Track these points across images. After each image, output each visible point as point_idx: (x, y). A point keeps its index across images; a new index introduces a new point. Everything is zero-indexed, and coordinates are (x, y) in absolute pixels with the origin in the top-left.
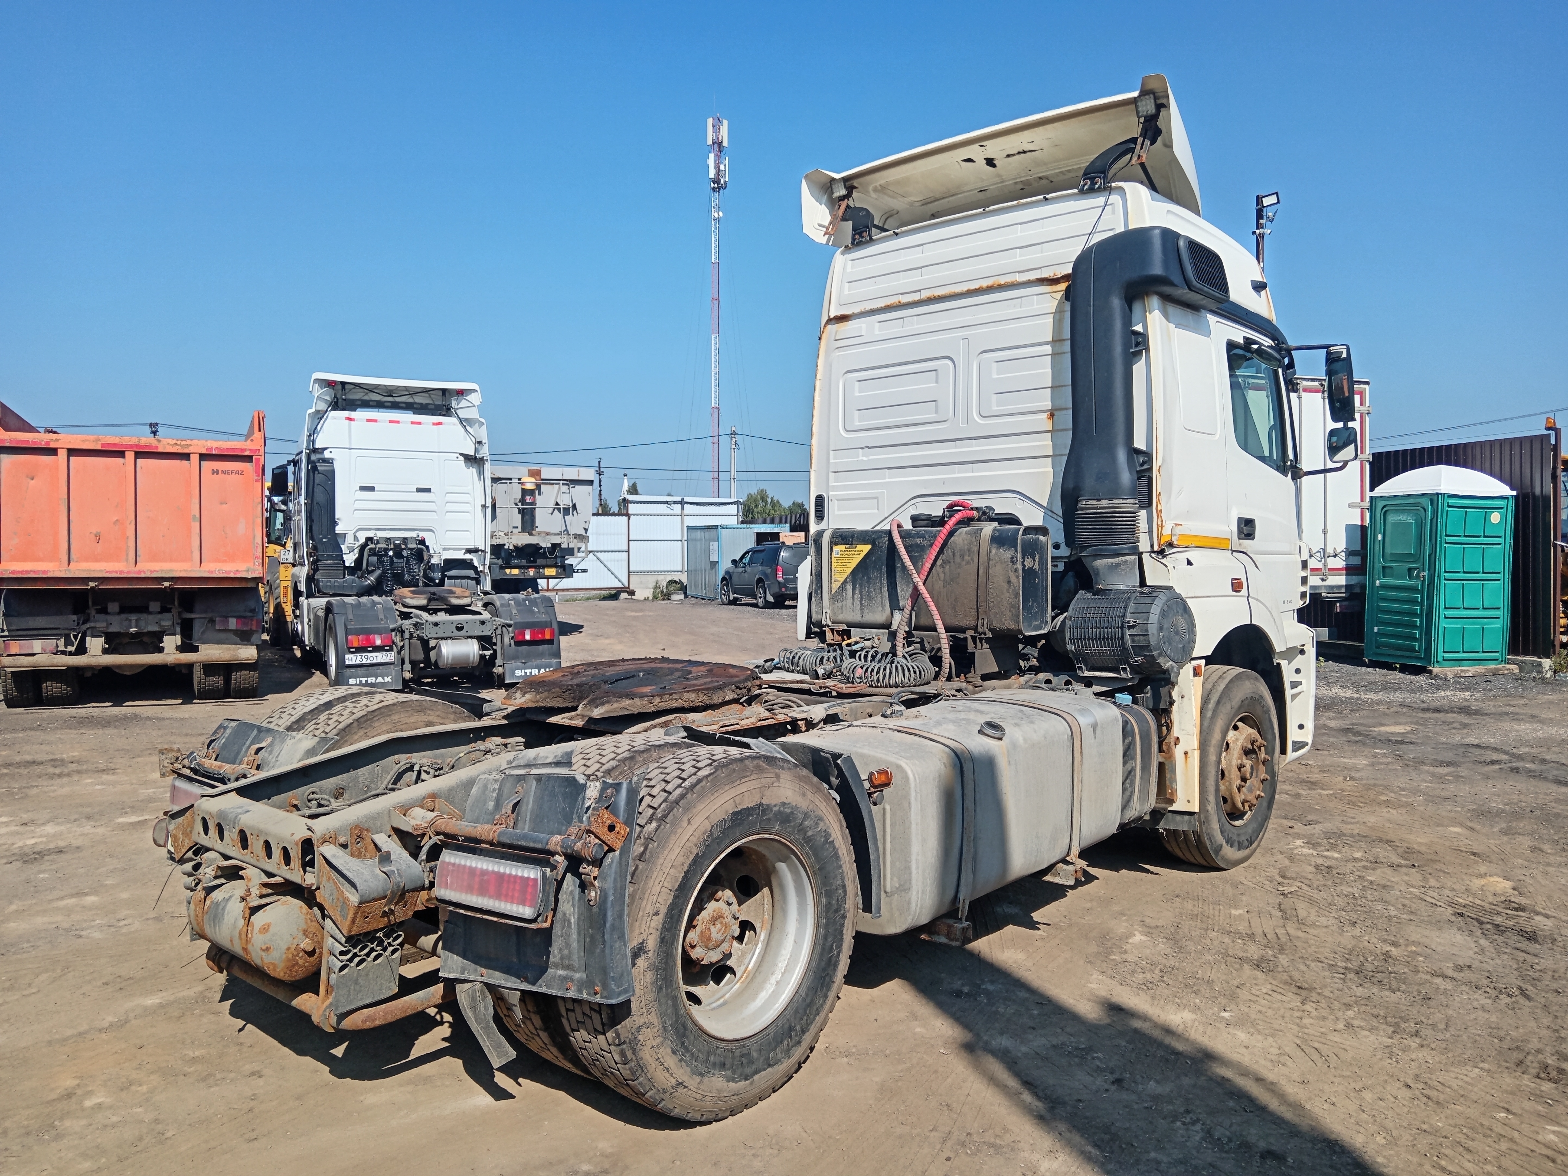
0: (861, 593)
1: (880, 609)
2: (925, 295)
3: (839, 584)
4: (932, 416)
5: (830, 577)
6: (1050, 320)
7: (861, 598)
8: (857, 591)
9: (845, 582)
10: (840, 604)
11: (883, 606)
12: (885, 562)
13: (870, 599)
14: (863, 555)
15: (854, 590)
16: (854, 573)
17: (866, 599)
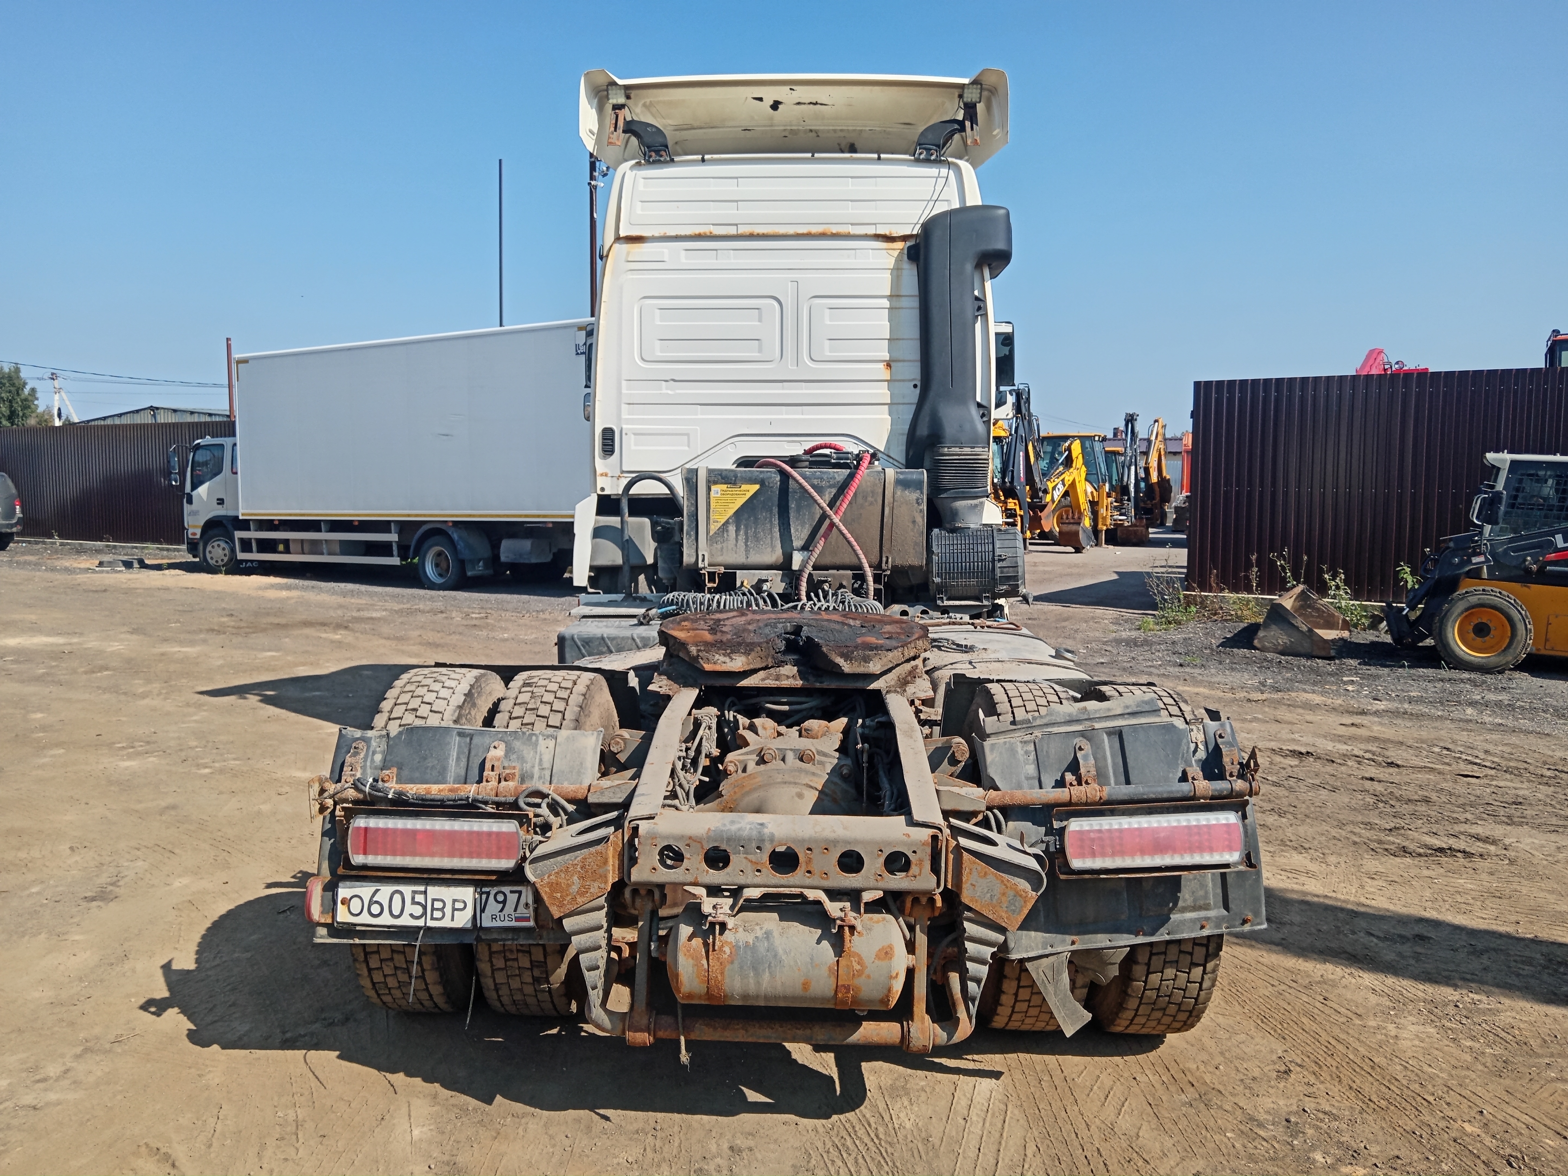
0: (746, 534)
1: (769, 550)
2: (743, 230)
3: (719, 525)
4: (755, 355)
5: (708, 518)
6: (887, 276)
7: (747, 540)
8: (742, 532)
9: (727, 523)
10: (719, 546)
11: (773, 547)
12: (776, 502)
13: (757, 539)
14: (749, 495)
15: (737, 531)
16: (737, 513)
17: (752, 540)
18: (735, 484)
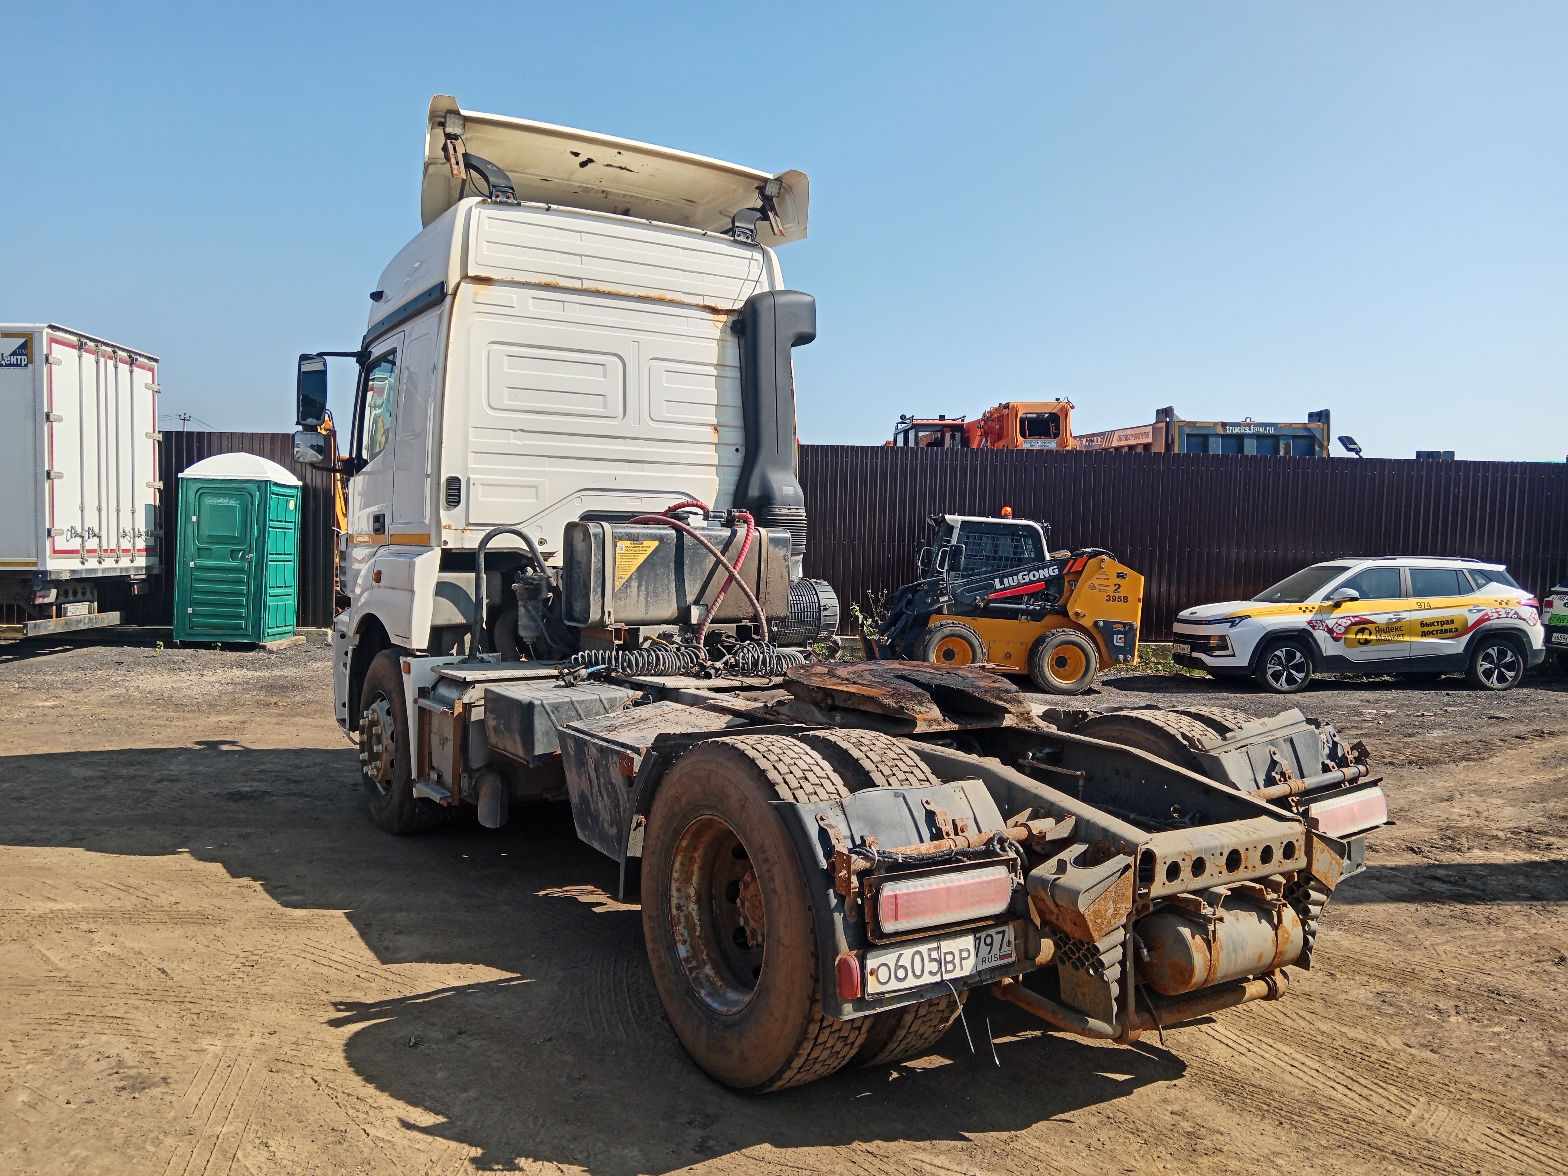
0: (647, 589)
1: (666, 604)
2: (587, 285)
3: (624, 581)
4: (601, 411)
5: (614, 574)
6: (714, 345)
7: (647, 595)
8: (643, 588)
9: (630, 578)
10: (622, 603)
11: (669, 602)
12: (673, 559)
13: (656, 595)
14: (650, 551)
15: (639, 587)
16: (639, 569)
17: (652, 595)
18: (637, 540)
